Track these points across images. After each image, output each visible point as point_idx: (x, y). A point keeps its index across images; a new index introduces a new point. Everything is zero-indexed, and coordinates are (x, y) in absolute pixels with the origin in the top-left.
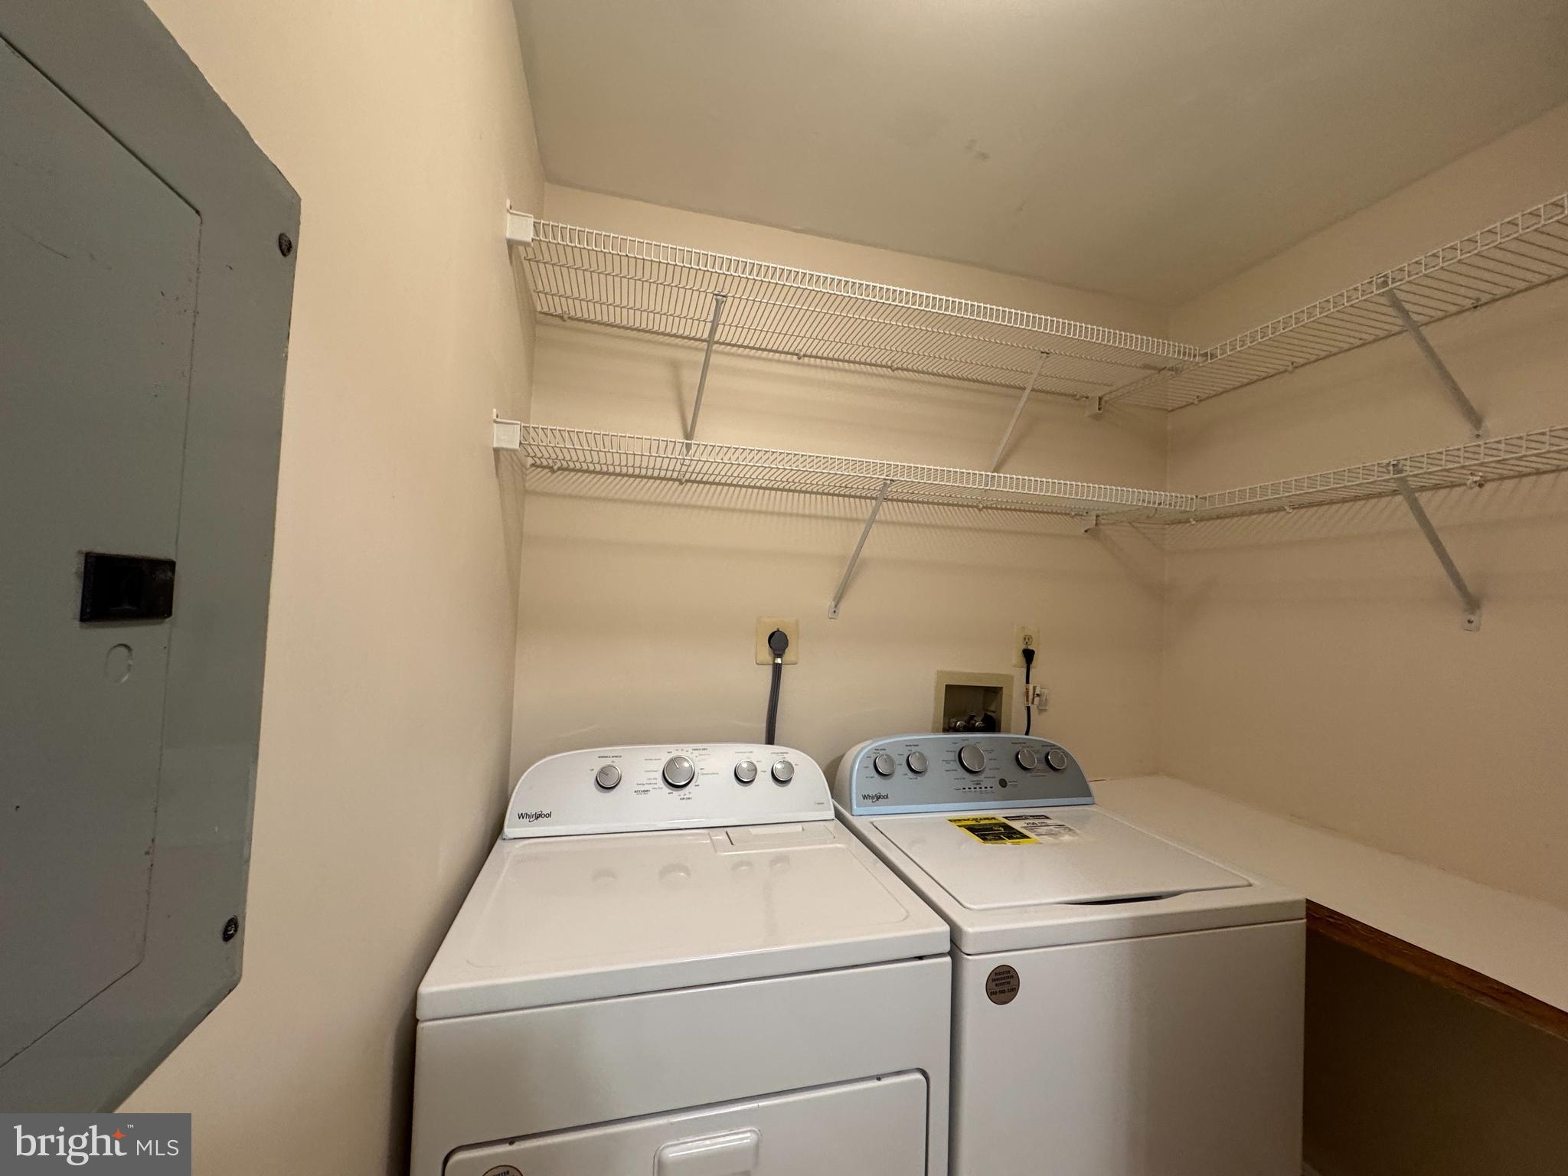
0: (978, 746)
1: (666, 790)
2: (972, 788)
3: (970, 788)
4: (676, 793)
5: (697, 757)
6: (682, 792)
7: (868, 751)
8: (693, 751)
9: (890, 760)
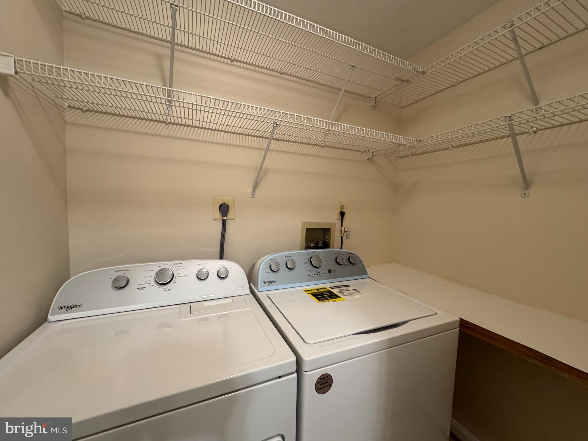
0: (319, 255)
1: (156, 286)
2: (316, 275)
3: (315, 275)
4: (163, 288)
5: (176, 268)
6: (166, 287)
7: (267, 260)
8: (174, 265)
9: (277, 264)
